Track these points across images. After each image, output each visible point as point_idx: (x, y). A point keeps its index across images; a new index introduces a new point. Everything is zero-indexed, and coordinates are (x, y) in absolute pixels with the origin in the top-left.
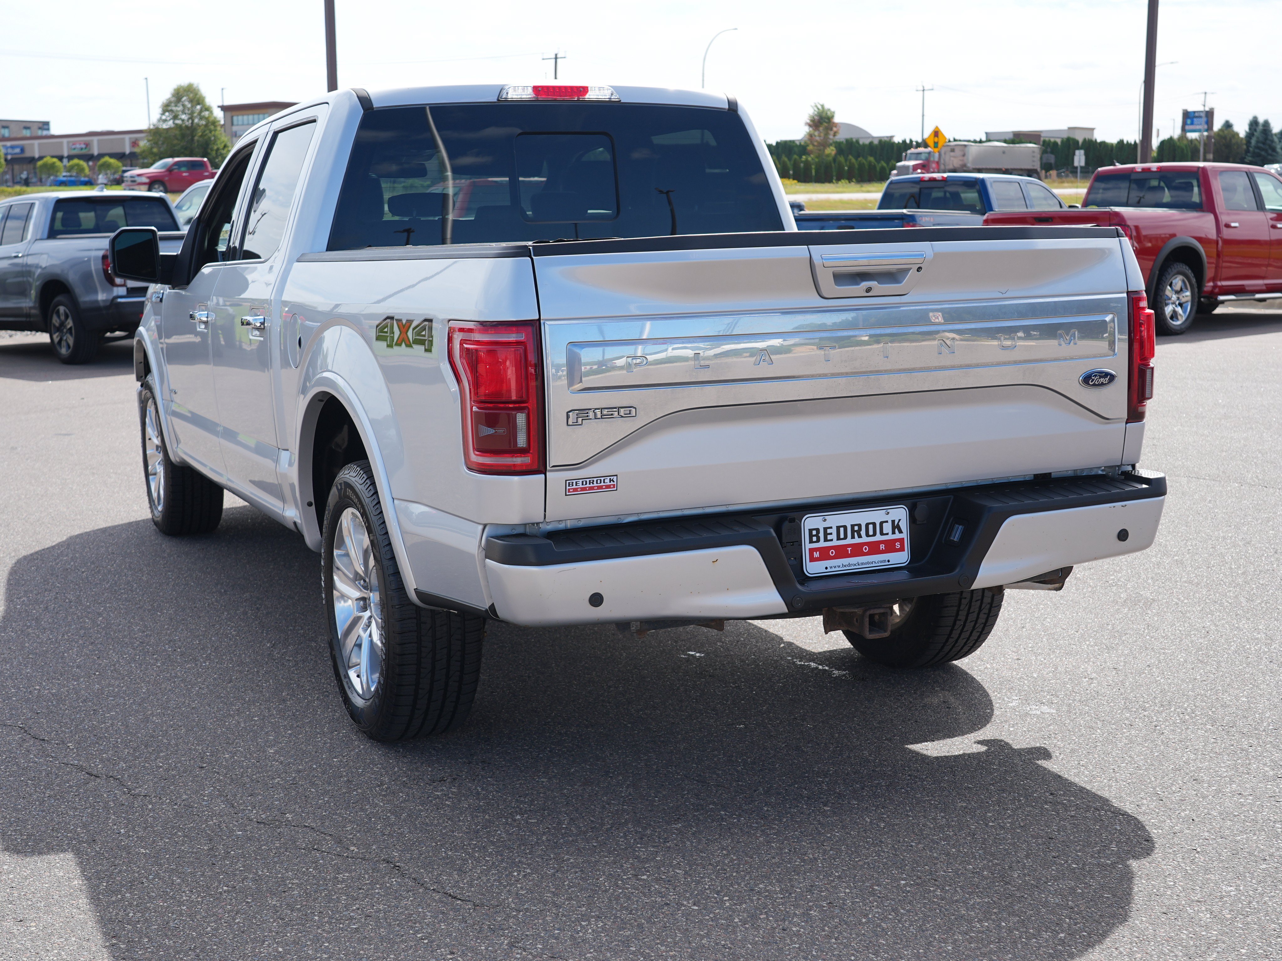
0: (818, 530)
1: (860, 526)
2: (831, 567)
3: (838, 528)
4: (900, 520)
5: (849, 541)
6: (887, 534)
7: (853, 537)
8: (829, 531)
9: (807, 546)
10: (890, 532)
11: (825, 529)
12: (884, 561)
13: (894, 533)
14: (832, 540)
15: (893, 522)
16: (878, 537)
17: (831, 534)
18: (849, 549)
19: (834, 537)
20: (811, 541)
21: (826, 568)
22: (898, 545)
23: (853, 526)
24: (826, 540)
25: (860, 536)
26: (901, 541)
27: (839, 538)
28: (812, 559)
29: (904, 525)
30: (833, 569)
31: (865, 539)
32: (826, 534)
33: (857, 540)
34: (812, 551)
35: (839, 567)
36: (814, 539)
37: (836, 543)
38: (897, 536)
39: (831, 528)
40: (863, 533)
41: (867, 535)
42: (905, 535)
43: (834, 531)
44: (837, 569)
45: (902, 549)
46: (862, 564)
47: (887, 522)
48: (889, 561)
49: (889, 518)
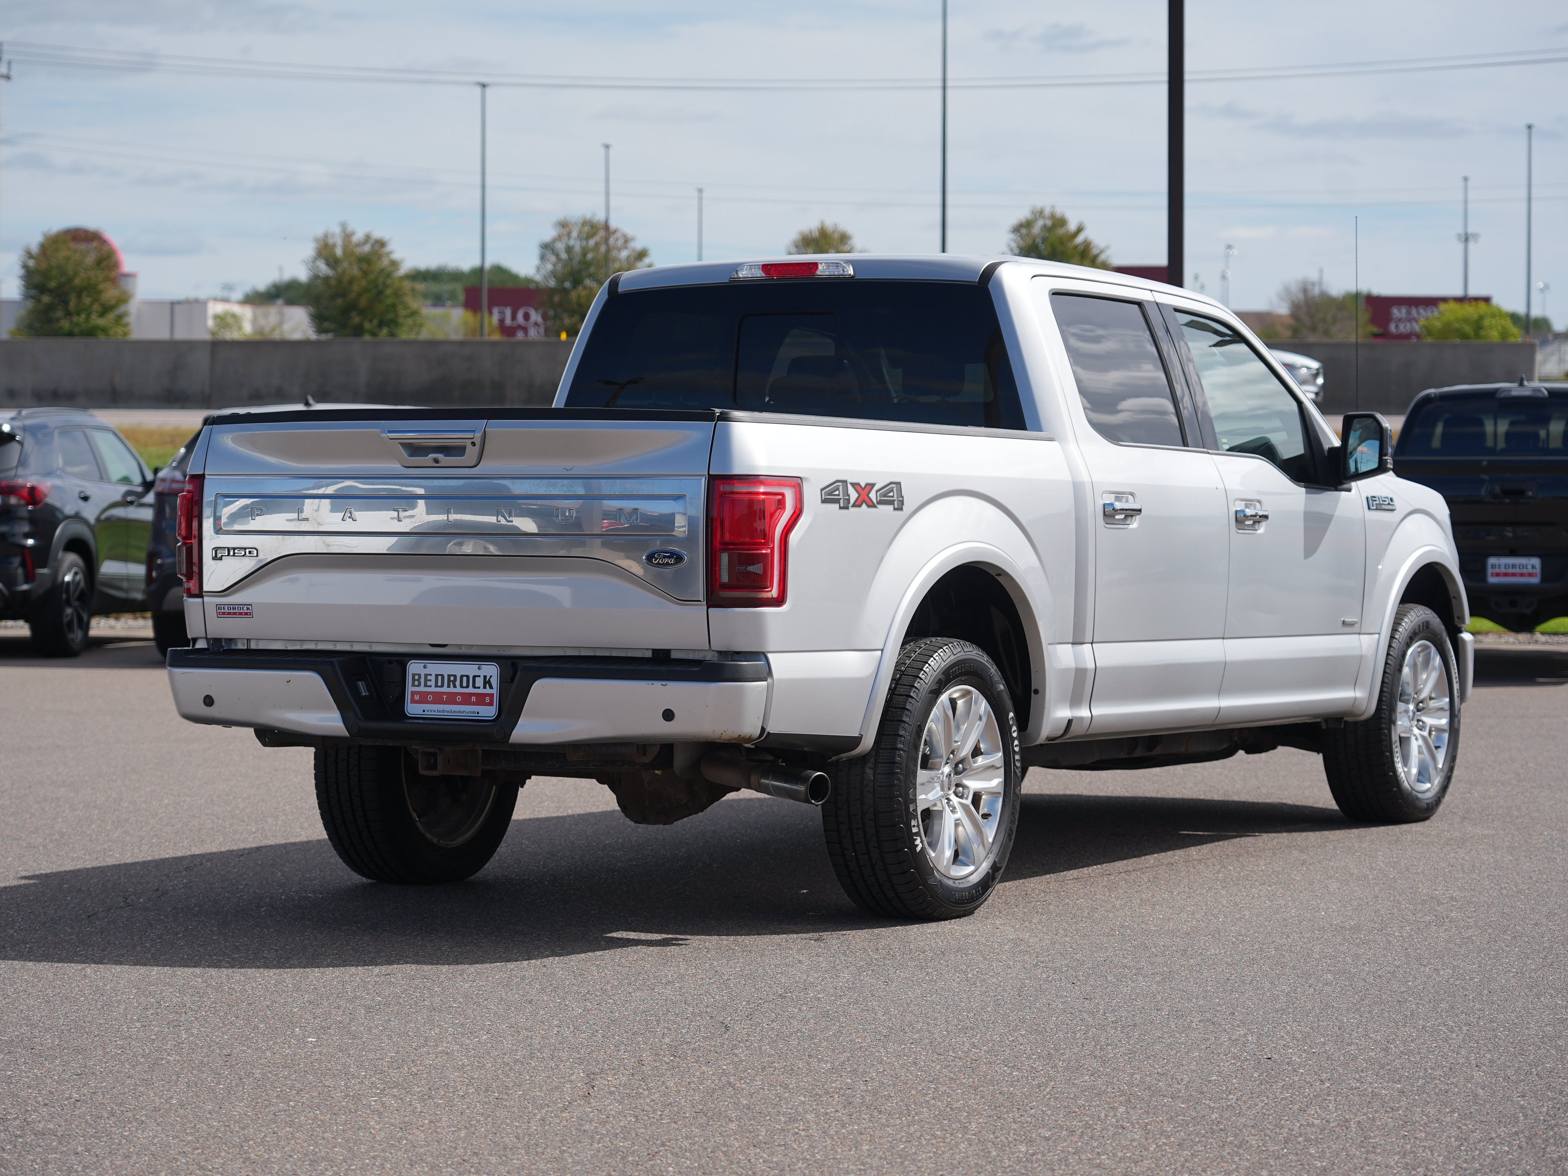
0: (419, 675)
1: (455, 676)
2: (428, 711)
3: (437, 676)
4: (491, 676)
5: (445, 689)
6: (479, 688)
7: (449, 686)
8: (429, 678)
9: (410, 689)
10: (482, 686)
11: (426, 675)
12: (474, 712)
13: (485, 687)
14: (431, 686)
15: (485, 677)
16: (471, 690)
17: (430, 680)
18: (445, 696)
19: (433, 683)
20: (413, 685)
21: (424, 711)
22: (488, 699)
23: (449, 676)
24: (426, 685)
25: (455, 686)
26: (491, 695)
27: (436, 686)
28: (413, 701)
29: (495, 682)
30: (429, 713)
31: (458, 690)
32: (426, 680)
33: (452, 690)
34: (413, 693)
35: (434, 711)
36: (416, 683)
37: (433, 689)
38: (488, 691)
39: (431, 675)
40: (458, 683)
41: (461, 686)
42: (495, 691)
43: (433, 678)
44: (433, 713)
45: (491, 704)
46: (455, 712)
47: (479, 676)
48: (478, 713)
49: (482, 673)
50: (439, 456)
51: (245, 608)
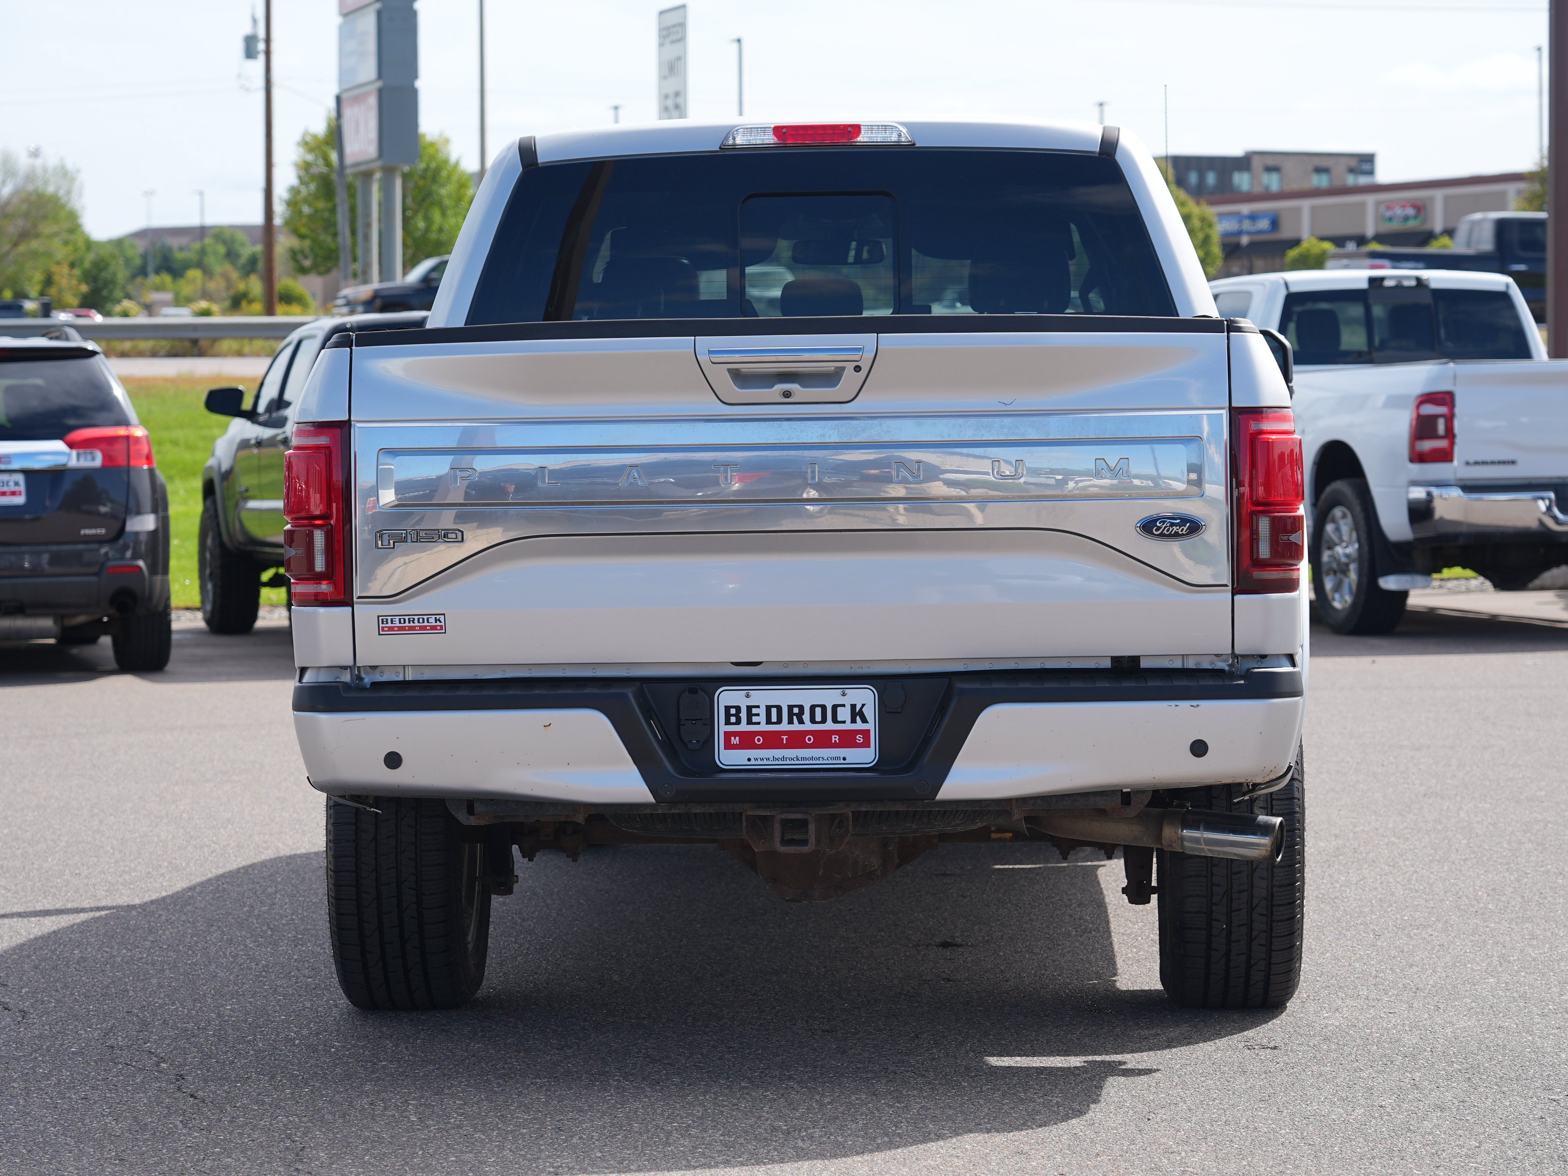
0: (738, 709)
1: (801, 708)
2: (756, 759)
3: (769, 708)
4: (863, 705)
5: (784, 726)
6: (844, 722)
7: (791, 722)
8: (754, 711)
9: (722, 728)
10: (849, 720)
11: (749, 708)
12: (838, 758)
13: (853, 721)
14: (759, 723)
15: (853, 707)
16: (829, 725)
17: (758, 715)
18: (785, 737)
19: (762, 718)
20: (728, 722)
21: (749, 760)
22: (860, 739)
23: (790, 708)
24: (750, 722)
25: (801, 722)
26: (866, 733)
27: (769, 721)
28: (728, 746)
29: (870, 712)
30: (759, 762)
31: (808, 726)
32: (750, 715)
33: (796, 726)
34: (728, 735)
35: (768, 759)
36: (733, 719)
37: (764, 727)
38: (859, 725)
39: (758, 707)
40: (806, 717)
41: (813, 720)
42: (871, 726)
43: (762, 711)
44: (765, 762)
45: (866, 744)
46: (803, 759)
47: (844, 706)
48: (844, 759)
49: (848, 701)
50: (793, 387)
51: (432, 620)
